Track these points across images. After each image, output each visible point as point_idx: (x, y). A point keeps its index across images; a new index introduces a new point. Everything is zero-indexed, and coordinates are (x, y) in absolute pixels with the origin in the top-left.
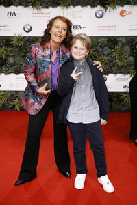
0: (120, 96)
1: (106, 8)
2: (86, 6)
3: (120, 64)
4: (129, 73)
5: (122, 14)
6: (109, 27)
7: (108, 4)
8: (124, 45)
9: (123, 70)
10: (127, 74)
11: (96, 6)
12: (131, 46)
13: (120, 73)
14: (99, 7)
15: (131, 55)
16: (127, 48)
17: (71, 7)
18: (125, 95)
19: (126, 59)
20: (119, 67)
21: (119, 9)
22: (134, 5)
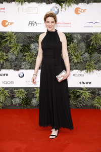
0: (77, 92)
1: (61, 5)
2: (41, 2)
3: (76, 61)
4: (86, 69)
5: (77, 11)
6: (64, 23)
7: (63, 2)
8: (79, 42)
9: (79, 66)
10: (83, 70)
11: (51, 3)
12: (86, 43)
13: (76, 69)
14: (54, 4)
15: (86, 51)
16: (83, 45)
17: (27, 3)
18: (81, 92)
19: (82, 55)
20: (75, 63)
21: (74, 6)
22: (88, 3)
